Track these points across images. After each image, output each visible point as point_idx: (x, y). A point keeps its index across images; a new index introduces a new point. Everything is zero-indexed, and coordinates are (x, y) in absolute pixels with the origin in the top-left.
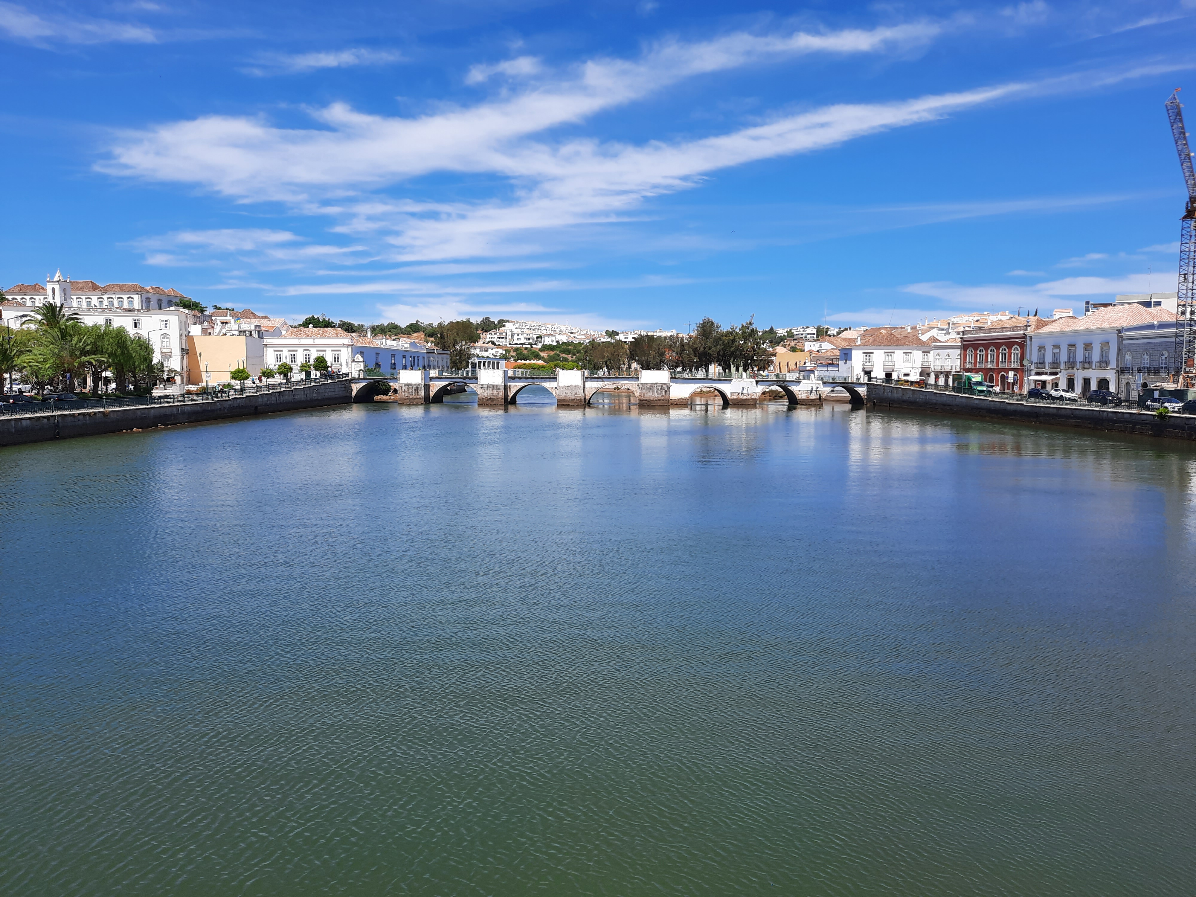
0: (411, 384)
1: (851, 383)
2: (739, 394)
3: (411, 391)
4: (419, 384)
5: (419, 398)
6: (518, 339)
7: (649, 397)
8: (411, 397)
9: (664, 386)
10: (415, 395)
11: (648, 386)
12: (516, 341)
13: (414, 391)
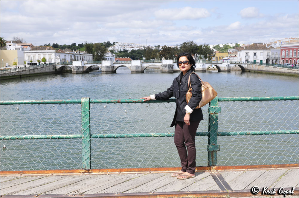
0: (77, 66)
1: (241, 64)
4: (80, 66)
5: (80, 72)
6: (120, 50)
9: (171, 66)
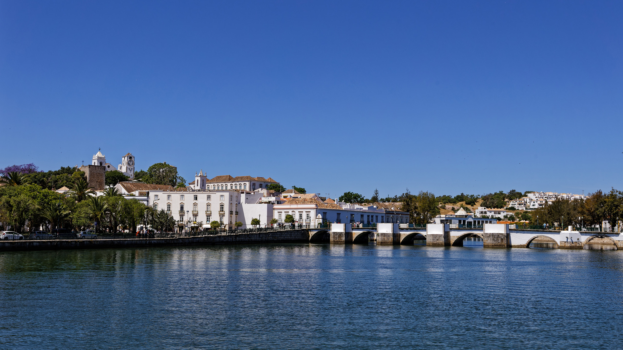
0: (336, 233)
2: (565, 242)
3: (336, 237)
4: (341, 233)
5: (341, 242)
6: (533, 205)
7: (489, 243)
8: (336, 241)
10: (339, 240)
11: (488, 235)
12: (531, 207)
13: (338, 237)
